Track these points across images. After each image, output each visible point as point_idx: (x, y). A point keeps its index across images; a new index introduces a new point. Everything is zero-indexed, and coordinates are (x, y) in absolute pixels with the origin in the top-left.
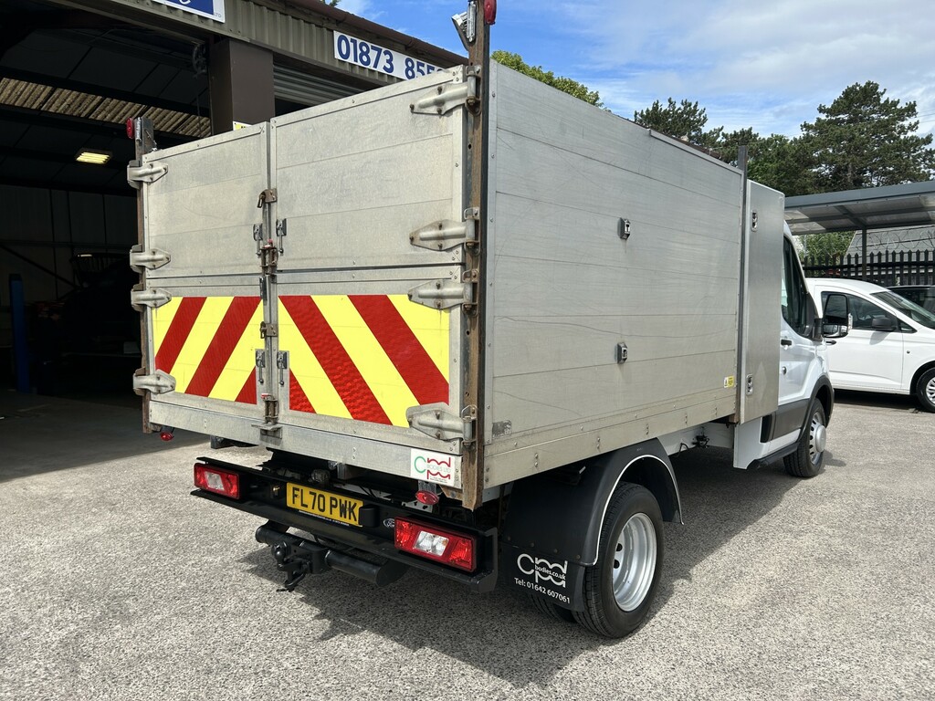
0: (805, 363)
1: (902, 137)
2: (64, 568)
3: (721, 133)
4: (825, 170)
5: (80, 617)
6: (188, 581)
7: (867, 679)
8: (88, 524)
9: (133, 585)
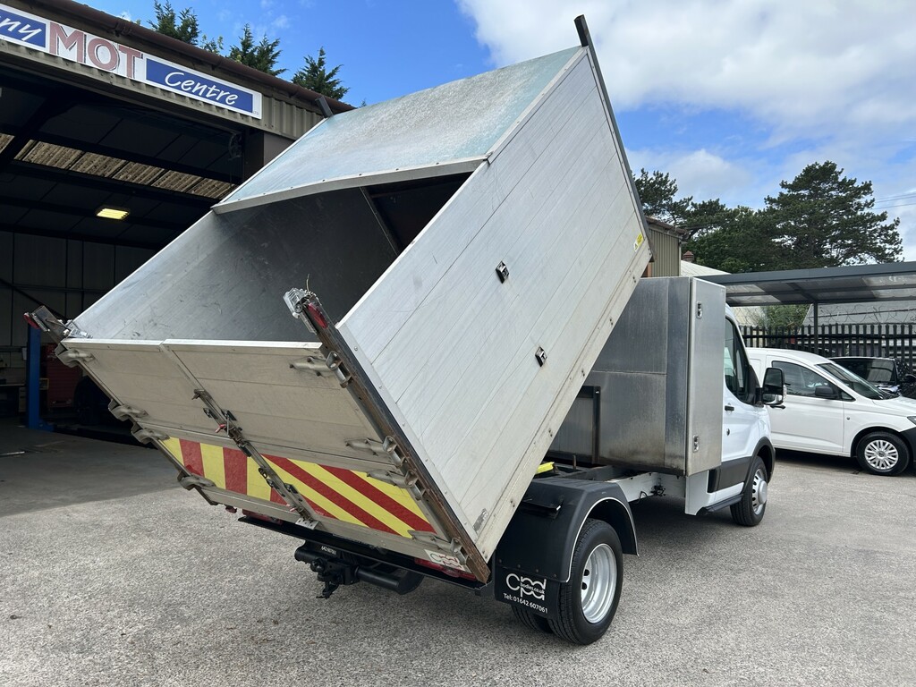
0: (747, 426)
1: (859, 213)
2: (120, 581)
3: (690, 203)
4: (788, 241)
5: (145, 619)
6: (228, 594)
7: (777, 678)
8: (131, 547)
9: (182, 595)
